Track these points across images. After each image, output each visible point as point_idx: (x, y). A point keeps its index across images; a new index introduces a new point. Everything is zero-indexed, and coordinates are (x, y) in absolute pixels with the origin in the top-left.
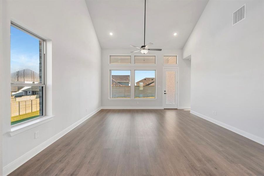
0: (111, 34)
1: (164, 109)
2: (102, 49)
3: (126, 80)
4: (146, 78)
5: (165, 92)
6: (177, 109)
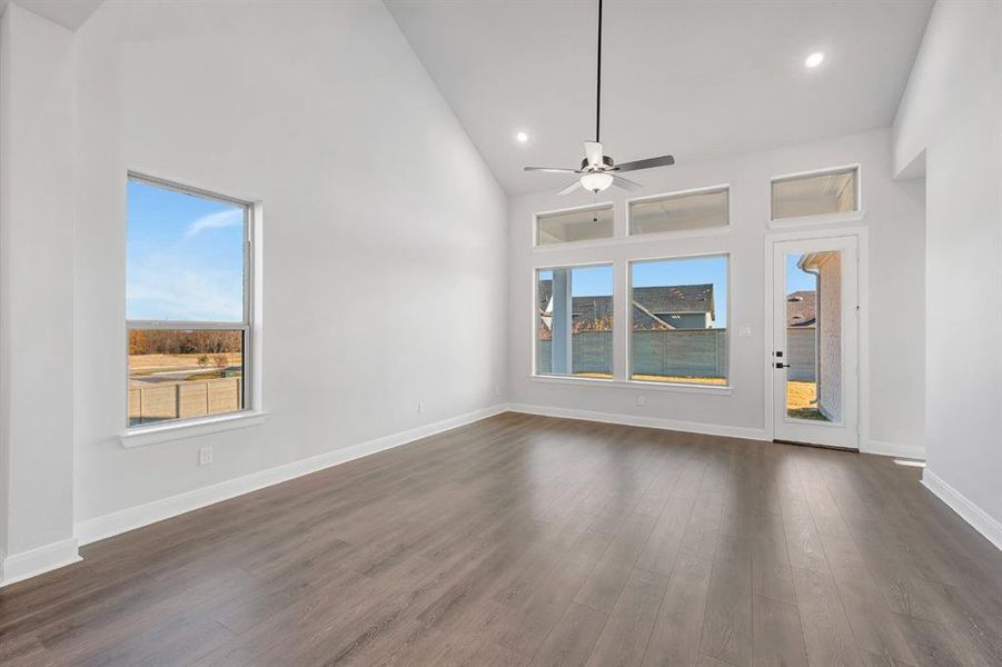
0: (522, 137)
1: (775, 441)
2: (509, 197)
4: (798, 293)
5: (779, 360)
6: (856, 451)
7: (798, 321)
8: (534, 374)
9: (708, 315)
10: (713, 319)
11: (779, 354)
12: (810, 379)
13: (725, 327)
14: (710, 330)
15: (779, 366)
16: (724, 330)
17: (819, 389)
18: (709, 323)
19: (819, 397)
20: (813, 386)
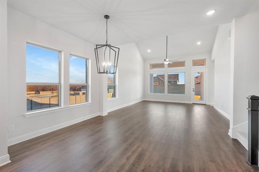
0: (149, 51)
1: (193, 103)
3: (174, 79)
5: (193, 90)
6: (206, 104)
7: (198, 82)
8: (149, 93)
9: (178, 81)
10: (179, 82)
11: (193, 89)
12: (199, 95)
13: (184, 84)
14: (178, 85)
15: (193, 91)
16: (184, 85)
17: (201, 96)
18: (178, 83)
19: (201, 98)
20: (200, 96)
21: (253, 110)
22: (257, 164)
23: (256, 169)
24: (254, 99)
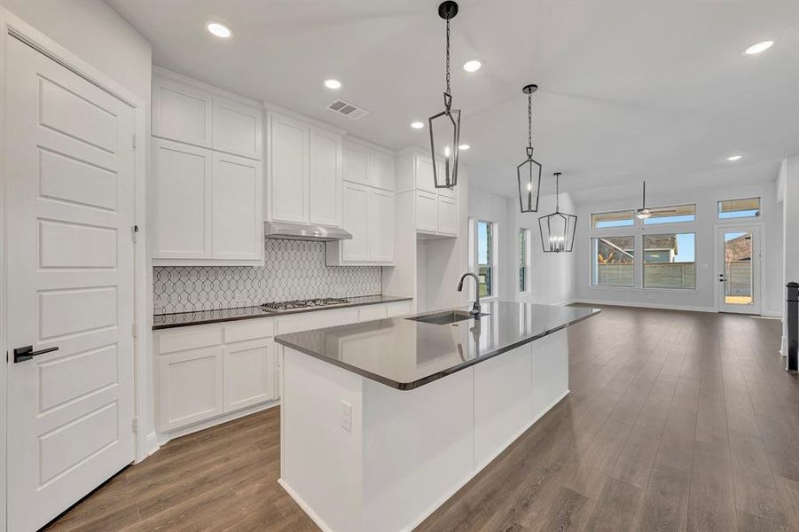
3: (659, 246)
5: (722, 278)
9: (672, 251)
10: (676, 254)
13: (693, 261)
14: (674, 263)
15: (722, 280)
16: (693, 263)
17: (753, 299)
18: (673, 257)
21: (791, 301)
22: (796, 369)
23: (795, 376)
24: (792, 286)
